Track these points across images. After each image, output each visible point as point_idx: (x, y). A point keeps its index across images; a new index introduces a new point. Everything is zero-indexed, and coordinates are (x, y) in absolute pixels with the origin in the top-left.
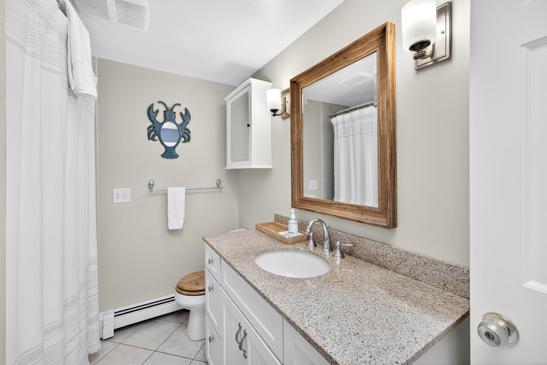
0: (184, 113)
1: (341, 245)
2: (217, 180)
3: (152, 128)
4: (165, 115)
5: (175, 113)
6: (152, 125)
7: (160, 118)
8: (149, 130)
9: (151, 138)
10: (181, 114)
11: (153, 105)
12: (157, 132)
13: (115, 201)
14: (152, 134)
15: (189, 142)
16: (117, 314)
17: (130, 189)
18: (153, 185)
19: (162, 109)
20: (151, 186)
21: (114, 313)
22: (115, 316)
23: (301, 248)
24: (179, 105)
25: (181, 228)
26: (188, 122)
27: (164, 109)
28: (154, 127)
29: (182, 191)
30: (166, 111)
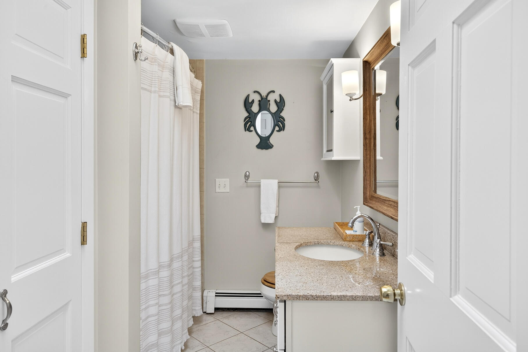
0: (278, 100)
1: (380, 243)
2: (315, 173)
3: (248, 119)
4: (260, 105)
5: (269, 101)
6: (248, 116)
7: (255, 108)
8: (245, 121)
9: (247, 129)
10: (275, 101)
11: (249, 95)
12: (252, 123)
13: (218, 190)
14: (248, 125)
15: (283, 131)
16: (218, 295)
17: (228, 179)
18: (249, 176)
19: (257, 98)
20: (247, 177)
21: (215, 292)
22: (216, 296)
23: (354, 246)
24: (273, 92)
25: (272, 223)
26: (283, 110)
27: (259, 99)
28: (250, 118)
29: (274, 183)
30: (261, 100)
